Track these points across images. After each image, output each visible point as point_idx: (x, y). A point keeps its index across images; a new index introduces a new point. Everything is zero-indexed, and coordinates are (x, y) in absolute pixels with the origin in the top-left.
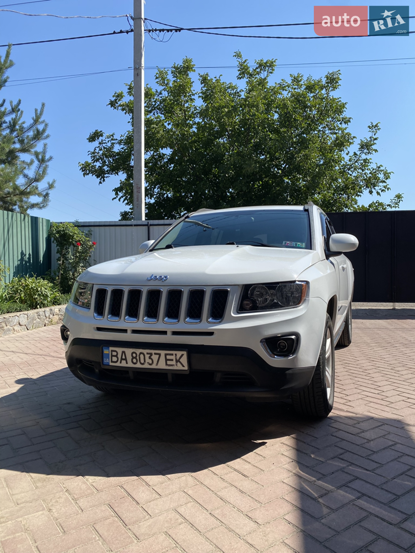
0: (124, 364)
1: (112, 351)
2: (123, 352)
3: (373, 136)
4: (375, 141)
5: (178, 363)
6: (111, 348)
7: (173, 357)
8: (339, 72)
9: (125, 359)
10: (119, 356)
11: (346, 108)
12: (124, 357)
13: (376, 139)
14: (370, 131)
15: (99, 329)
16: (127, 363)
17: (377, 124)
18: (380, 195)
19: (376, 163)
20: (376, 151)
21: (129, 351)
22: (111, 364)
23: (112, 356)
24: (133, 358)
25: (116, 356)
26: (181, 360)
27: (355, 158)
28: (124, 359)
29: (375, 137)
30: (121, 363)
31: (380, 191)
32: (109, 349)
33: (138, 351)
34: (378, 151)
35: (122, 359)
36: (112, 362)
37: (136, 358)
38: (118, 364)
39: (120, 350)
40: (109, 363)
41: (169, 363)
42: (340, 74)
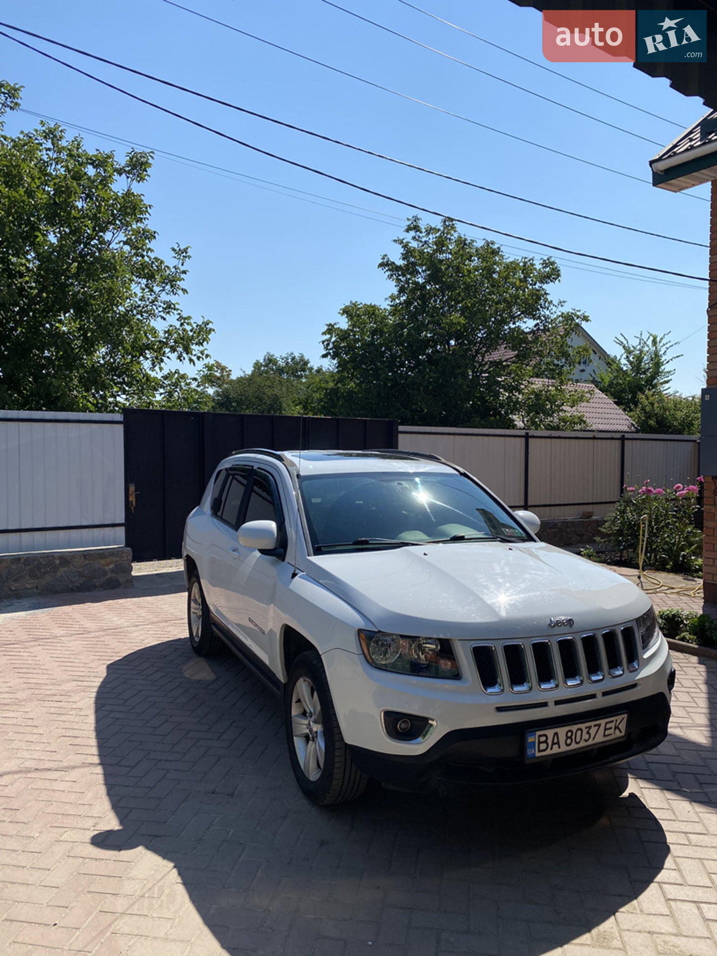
0: (556, 750)
1: (540, 736)
2: (556, 734)
3: (180, 266)
4: (183, 276)
5: (617, 730)
6: (538, 733)
7: (612, 725)
8: (151, 154)
9: (558, 743)
10: (550, 741)
11: (150, 214)
12: (556, 741)
13: (184, 272)
14: (175, 257)
15: (500, 709)
16: (559, 747)
17: (187, 249)
18: (194, 364)
19: (203, 317)
20: (184, 291)
21: (562, 731)
22: (538, 754)
23: (540, 743)
24: (567, 738)
25: (546, 742)
26: (620, 726)
27: (150, 296)
28: (556, 744)
29: (182, 268)
30: (551, 749)
31: (194, 358)
32: (535, 735)
33: (574, 728)
34: (187, 293)
35: (553, 744)
36: (540, 751)
37: (571, 737)
38: (548, 752)
39: (550, 733)
40: (534, 754)
41: (607, 732)
42: (152, 157)
